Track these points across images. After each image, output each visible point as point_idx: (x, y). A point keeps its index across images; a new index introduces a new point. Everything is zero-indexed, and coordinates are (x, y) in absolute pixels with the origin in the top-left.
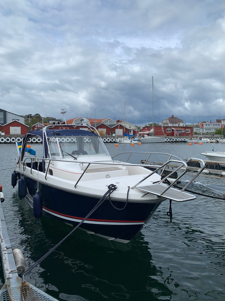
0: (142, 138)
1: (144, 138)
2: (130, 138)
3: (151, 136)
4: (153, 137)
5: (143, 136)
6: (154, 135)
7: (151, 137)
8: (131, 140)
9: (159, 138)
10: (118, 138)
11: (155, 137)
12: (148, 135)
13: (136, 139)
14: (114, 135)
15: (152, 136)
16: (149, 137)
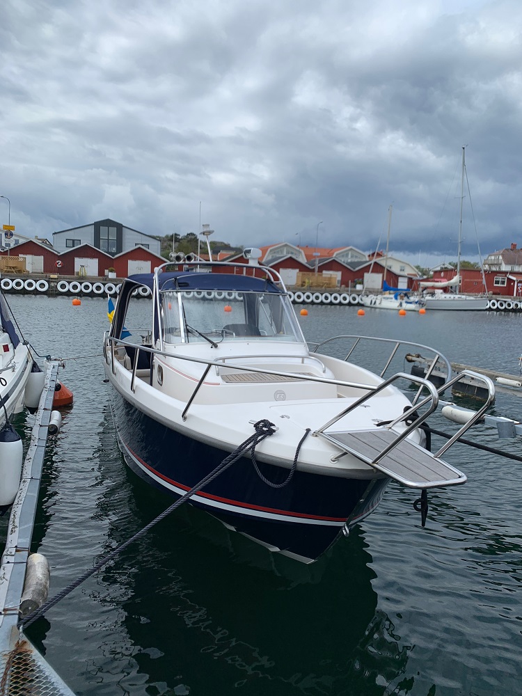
0: (428, 298)
1: (434, 298)
2: (399, 297)
3: (452, 292)
4: (457, 296)
5: (433, 294)
6: (460, 292)
7: (452, 296)
8: (399, 301)
9: (472, 298)
10: (367, 296)
11: (464, 297)
12: (445, 290)
13: (412, 299)
14: (359, 287)
15: (456, 294)
16: (448, 296)
